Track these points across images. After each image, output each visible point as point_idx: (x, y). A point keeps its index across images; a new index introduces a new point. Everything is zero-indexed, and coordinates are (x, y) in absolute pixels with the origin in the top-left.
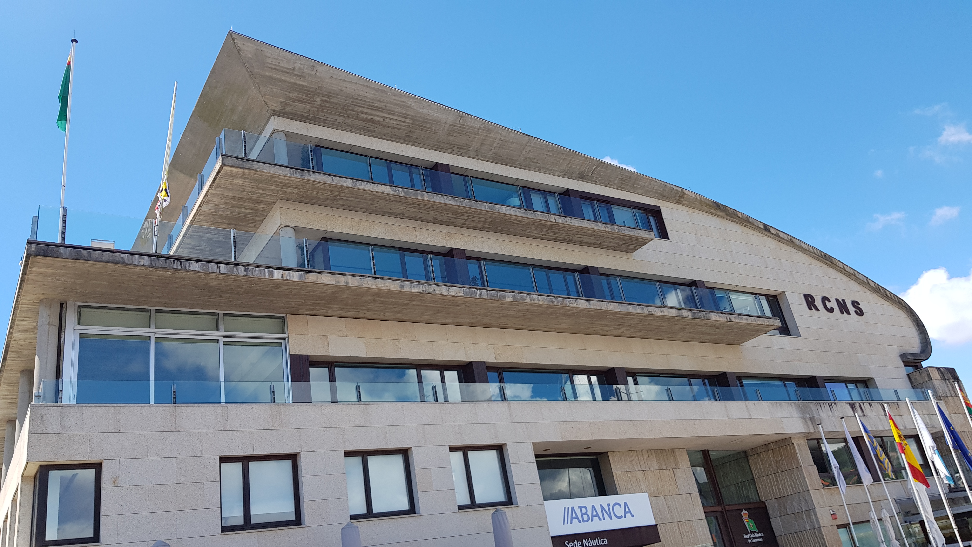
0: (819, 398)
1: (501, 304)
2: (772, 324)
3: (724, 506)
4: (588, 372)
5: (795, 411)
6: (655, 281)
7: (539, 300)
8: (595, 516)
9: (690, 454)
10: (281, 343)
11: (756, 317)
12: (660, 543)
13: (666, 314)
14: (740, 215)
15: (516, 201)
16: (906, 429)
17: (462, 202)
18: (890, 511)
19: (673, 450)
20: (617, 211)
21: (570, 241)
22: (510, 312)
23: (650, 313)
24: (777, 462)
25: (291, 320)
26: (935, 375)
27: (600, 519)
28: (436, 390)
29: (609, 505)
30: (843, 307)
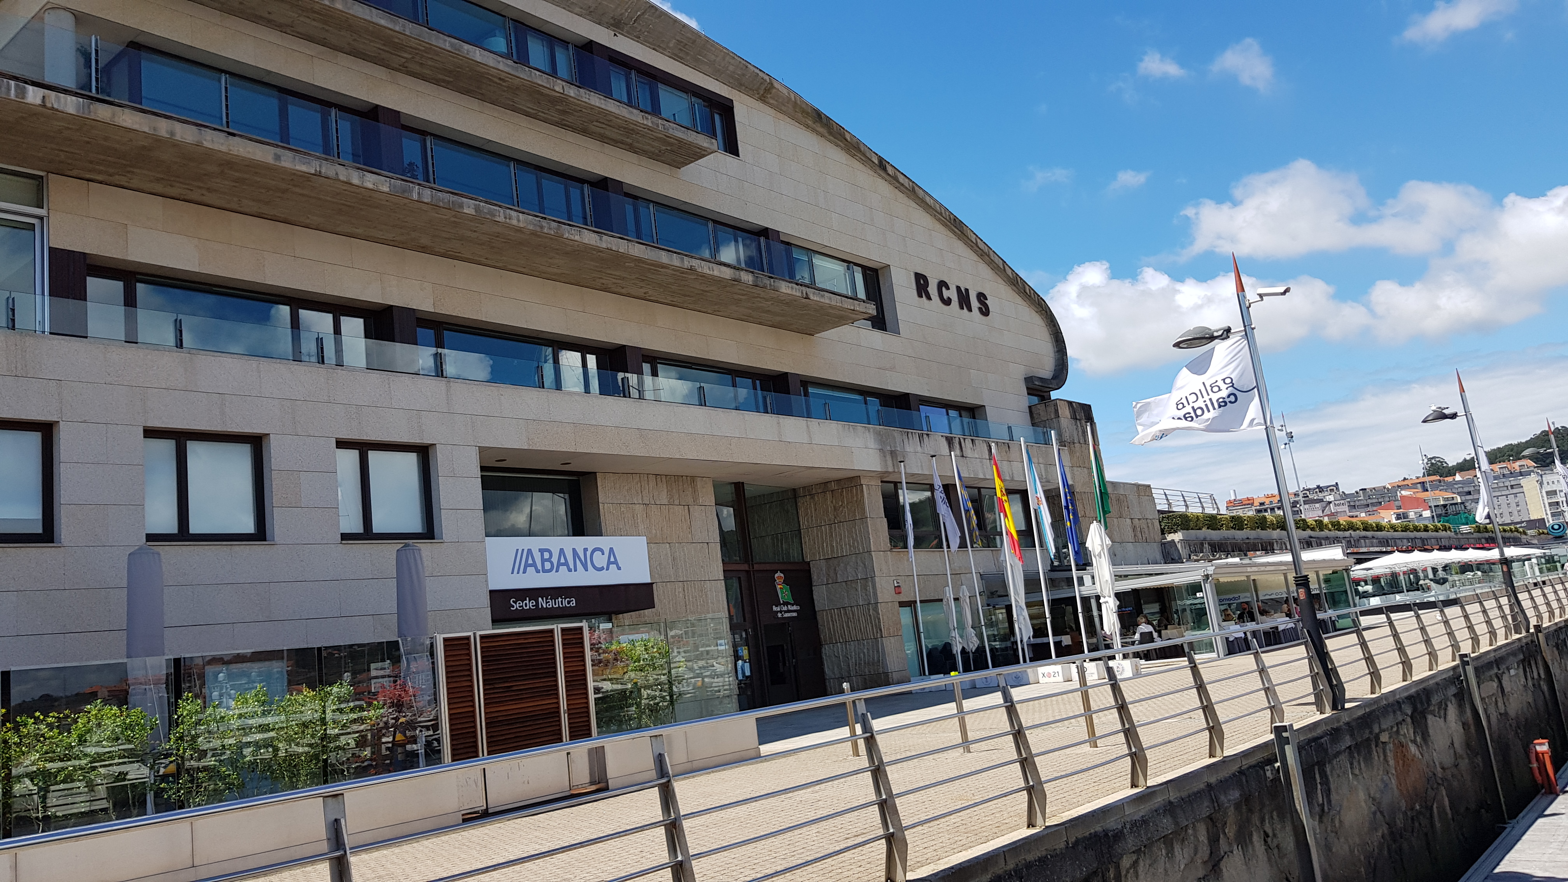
0: (908, 425)
1: (455, 216)
2: (864, 310)
3: (752, 564)
4: (583, 347)
5: (873, 440)
6: (708, 219)
7: (520, 220)
8: (563, 564)
9: (718, 486)
10: (34, 224)
11: (844, 296)
12: (653, 609)
13: (716, 273)
14: (848, 137)
15: (500, 43)
16: (1012, 480)
17: (404, 26)
18: (971, 588)
19: (693, 479)
20: (666, 95)
21: (584, 131)
22: (468, 233)
23: (691, 269)
24: (835, 509)
25: (56, 185)
26: (1065, 412)
27: (570, 570)
28: (322, 344)
29: (586, 550)
30: (964, 300)
